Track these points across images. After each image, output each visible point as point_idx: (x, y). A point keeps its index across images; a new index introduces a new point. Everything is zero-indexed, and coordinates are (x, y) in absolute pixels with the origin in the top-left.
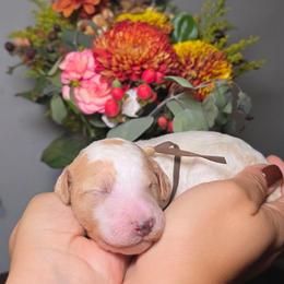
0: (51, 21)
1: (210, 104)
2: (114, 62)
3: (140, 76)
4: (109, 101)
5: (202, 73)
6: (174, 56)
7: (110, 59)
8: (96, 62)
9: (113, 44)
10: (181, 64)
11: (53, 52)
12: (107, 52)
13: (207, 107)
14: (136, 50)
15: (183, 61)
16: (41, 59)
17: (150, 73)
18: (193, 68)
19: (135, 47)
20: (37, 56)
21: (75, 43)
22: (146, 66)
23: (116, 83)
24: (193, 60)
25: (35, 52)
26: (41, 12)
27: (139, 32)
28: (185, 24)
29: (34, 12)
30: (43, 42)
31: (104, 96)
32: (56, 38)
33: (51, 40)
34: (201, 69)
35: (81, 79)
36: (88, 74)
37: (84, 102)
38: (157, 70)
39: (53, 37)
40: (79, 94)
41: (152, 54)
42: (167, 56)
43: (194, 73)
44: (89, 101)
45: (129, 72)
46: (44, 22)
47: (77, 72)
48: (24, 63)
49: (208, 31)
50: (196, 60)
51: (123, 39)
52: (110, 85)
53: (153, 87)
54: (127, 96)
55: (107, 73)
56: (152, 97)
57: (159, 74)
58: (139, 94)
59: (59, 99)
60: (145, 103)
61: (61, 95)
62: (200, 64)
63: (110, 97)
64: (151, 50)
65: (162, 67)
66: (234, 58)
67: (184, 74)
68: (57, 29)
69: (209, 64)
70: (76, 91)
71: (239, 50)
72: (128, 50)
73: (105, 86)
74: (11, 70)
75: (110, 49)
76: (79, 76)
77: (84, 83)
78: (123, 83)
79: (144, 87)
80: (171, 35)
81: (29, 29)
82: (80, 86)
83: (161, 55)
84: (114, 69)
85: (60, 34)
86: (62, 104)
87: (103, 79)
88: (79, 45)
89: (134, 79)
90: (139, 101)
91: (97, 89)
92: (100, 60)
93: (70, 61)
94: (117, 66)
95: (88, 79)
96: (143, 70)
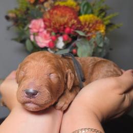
2: (52, 24)
3: (64, 30)
4: (50, 42)
5: (92, 29)
6: (79, 22)
7: (50, 23)
10: (82, 25)
11: (26, 19)
14: (62, 19)
18: (87, 27)
20: (19, 22)
21: (35, 16)
22: (66, 26)
23: (53, 34)
24: (87, 23)
27: (63, 11)
28: (86, 7)
29: (18, 1)
30: (22, 15)
31: (48, 40)
34: (91, 27)
35: (38, 32)
36: (41, 30)
37: (40, 42)
38: (71, 28)
39: (26, 13)
42: (75, 21)
43: (87, 29)
44: (42, 42)
45: (59, 28)
46: (22, 6)
47: (36, 28)
49: (97, 10)
50: (89, 24)
51: (56, 14)
52: (51, 35)
53: (69, 35)
54: (58, 40)
55: (49, 29)
57: (72, 30)
60: (66, 43)
61: (30, 39)
62: (91, 25)
63: (50, 40)
64: (68, 19)
65: (74, 26)
66: (106, 23)
67: (83, 30)
68: (28, 9)
69: (95, 25)
70: (36, 37)
71: (110, 19)
73: (48, 35)
74: (8, 28)
75: (50, 18)
77: (39, 34)
78: (56, 34)
79: (66, 36)
80: (79, 12)
81: (16, 9)
83: (73, 21)
85: (29, 12)
86: (30, 43)
87: (48, 32)
88: (37, 16)
89: (61, 32)
90: (64, 41)
91: (45, 37)
92: (46, 23)
93: (34, 24)
94: (53, 26)
95: (41, 32)
96: (65, 28)
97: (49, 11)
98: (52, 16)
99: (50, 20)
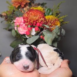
0: (12, 9)
1: (54, 32)
2: (29, 20)
3: (36, 25)
4: (27, 31)
5: (52, 24)
6: (45, 19)
7: (27, 19)
8: (24, 20)
9: (29, 15)
10: (47, 22)
11: (13, 17)
12: (27, 17)
13: (53, 33)
14: (35, 17)
15: (47, 21)
16: (9, 19)
17: (38, 24)
18: (50, 23)
19: (34, 16)
21: (18, 15)
22: (37, 22)
23: (29, 26)
24: (50, 20)
25: (8, 17)
26: (10, 7)
27: (36, 12)
28: (49, 11)
29: (8, 6)
30: (10, 15)
32: (14, 13)
33: (12, 14)
34: (52, 23)
35: (20, 25)
37: (20, 31)
38: (40, 23)
39: (13, 13)
42: (43, 19)
43: (50, 24)
44: (22, 31)
45: (33, 23)
46: (11, 9)
47: (19, 23)
48: (5, 20)
49: (55, 13)
50: (51, 21)
51: (31, 14)
53: (39, 28)
54: (32, 30)
55: (27, 23)
56: (39, 30)
57: (41, 24)
58: (35, 29)
59: (14, 30)
60: (37, 32)
61: (14, 29)
62: (52, 22)
63: (27, 30)
64: (39, 17)
65: (42, 22)
66: (61, 20)
67: (48, 24)
68: (14, 11)
69: (54, 22)
70: (18, 28)
71: (62, 18)
72: (33, 17)
73: (26, 27)
74: (2, 22)
76: (19, 24)
77: (20, 26)
78: (31, 26)
79: (37, 27)
80: (45, 14)
81: (7, 11)
82: (20, 27)
83: (41, 19)
84: (29, 22)
86: (15, 31)
87: (26, 25)
88: (19, 15)
89: (34, 25)
90: (35, 31)
91: (24, 28)
92: (25, 20)
93: (17, 20)
95: (22, 25)
97: (27, 13)
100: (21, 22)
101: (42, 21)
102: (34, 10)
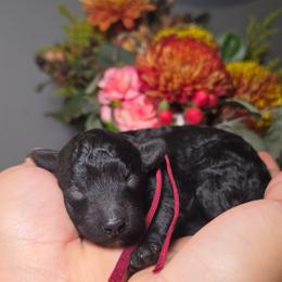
2: (162, 81)
3: (191, 98)
4: (156, 125)
5: (255, 97)
6: (228, 77)
7: (157, 78)
8: (141, 80)
11: (88, 68)
12: (154, 69)
15: (235, 83)
17: (202, 95)
20: (72, 73)
22: (199, 87)
23: (164, 105)
24: (246, 82)
26: (72, 27)
27: (187, 49)
28: (232, 43)
30: (77, 58)
31: (149, 119)
32: (91, 54)
33: (86, 56)
35: (123, 100)
36: (131, 94)
37: (126, 125)
38: (212, 92)
39: (87, 53)
40: (120, 116)
41: (206, 73)
42: (222, 76)
45: (178, 92)
51: (172, 56)
52: (156, 107)
54: (175, 121)
55: (152, 94)
57: (212, 97)
61: (98, 116)
62: (254, 87)
63: (156, 121)
64: (204, 68)
68: (94, 43)
70: (117, 112)
73: (149, 109)
74: (40, 88)
75: (157, 66)
76: (120, 96)
77: (125, 104)
78: (172, 105)
84: (162, 88)
85: (96, 50)
87: (149, 100)
89: (182, 101)
91: (141, 112)
92: (145, 77)
93: (111, 79)
94: (166, 86)
95: (131, 100)
96: (195, 91)
97: (153, 49)
98: (161, 60)
99: (155, 71)
100: (130, 87)
101: (217, 84)
102: (180, 40)
